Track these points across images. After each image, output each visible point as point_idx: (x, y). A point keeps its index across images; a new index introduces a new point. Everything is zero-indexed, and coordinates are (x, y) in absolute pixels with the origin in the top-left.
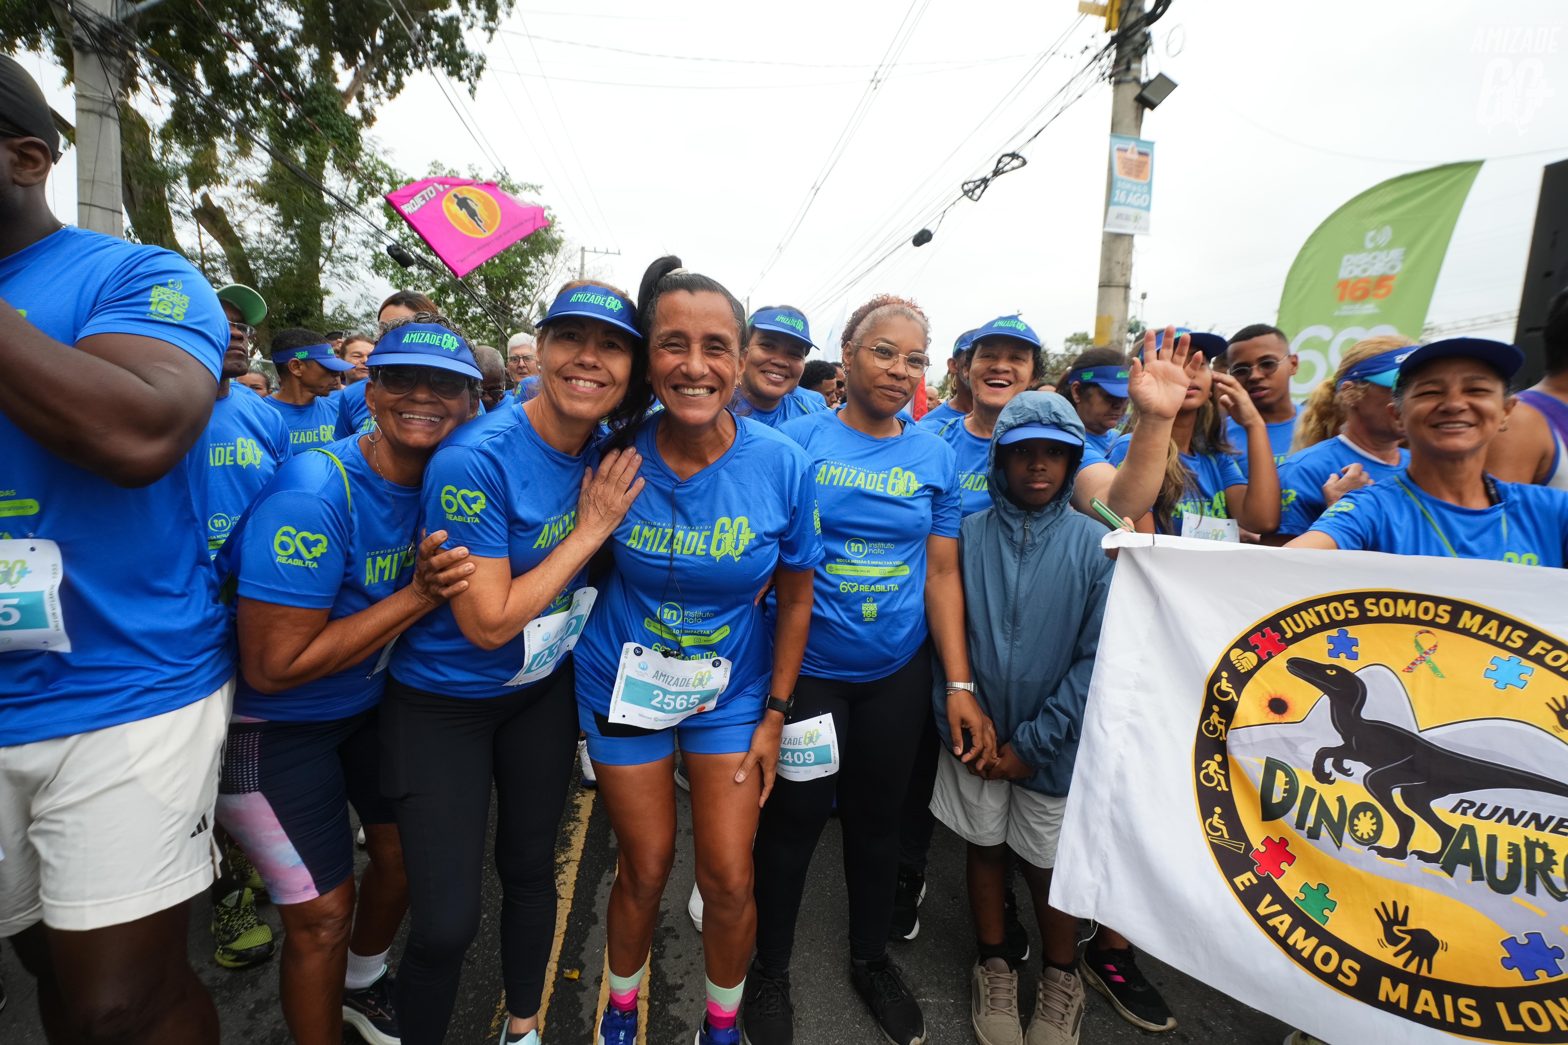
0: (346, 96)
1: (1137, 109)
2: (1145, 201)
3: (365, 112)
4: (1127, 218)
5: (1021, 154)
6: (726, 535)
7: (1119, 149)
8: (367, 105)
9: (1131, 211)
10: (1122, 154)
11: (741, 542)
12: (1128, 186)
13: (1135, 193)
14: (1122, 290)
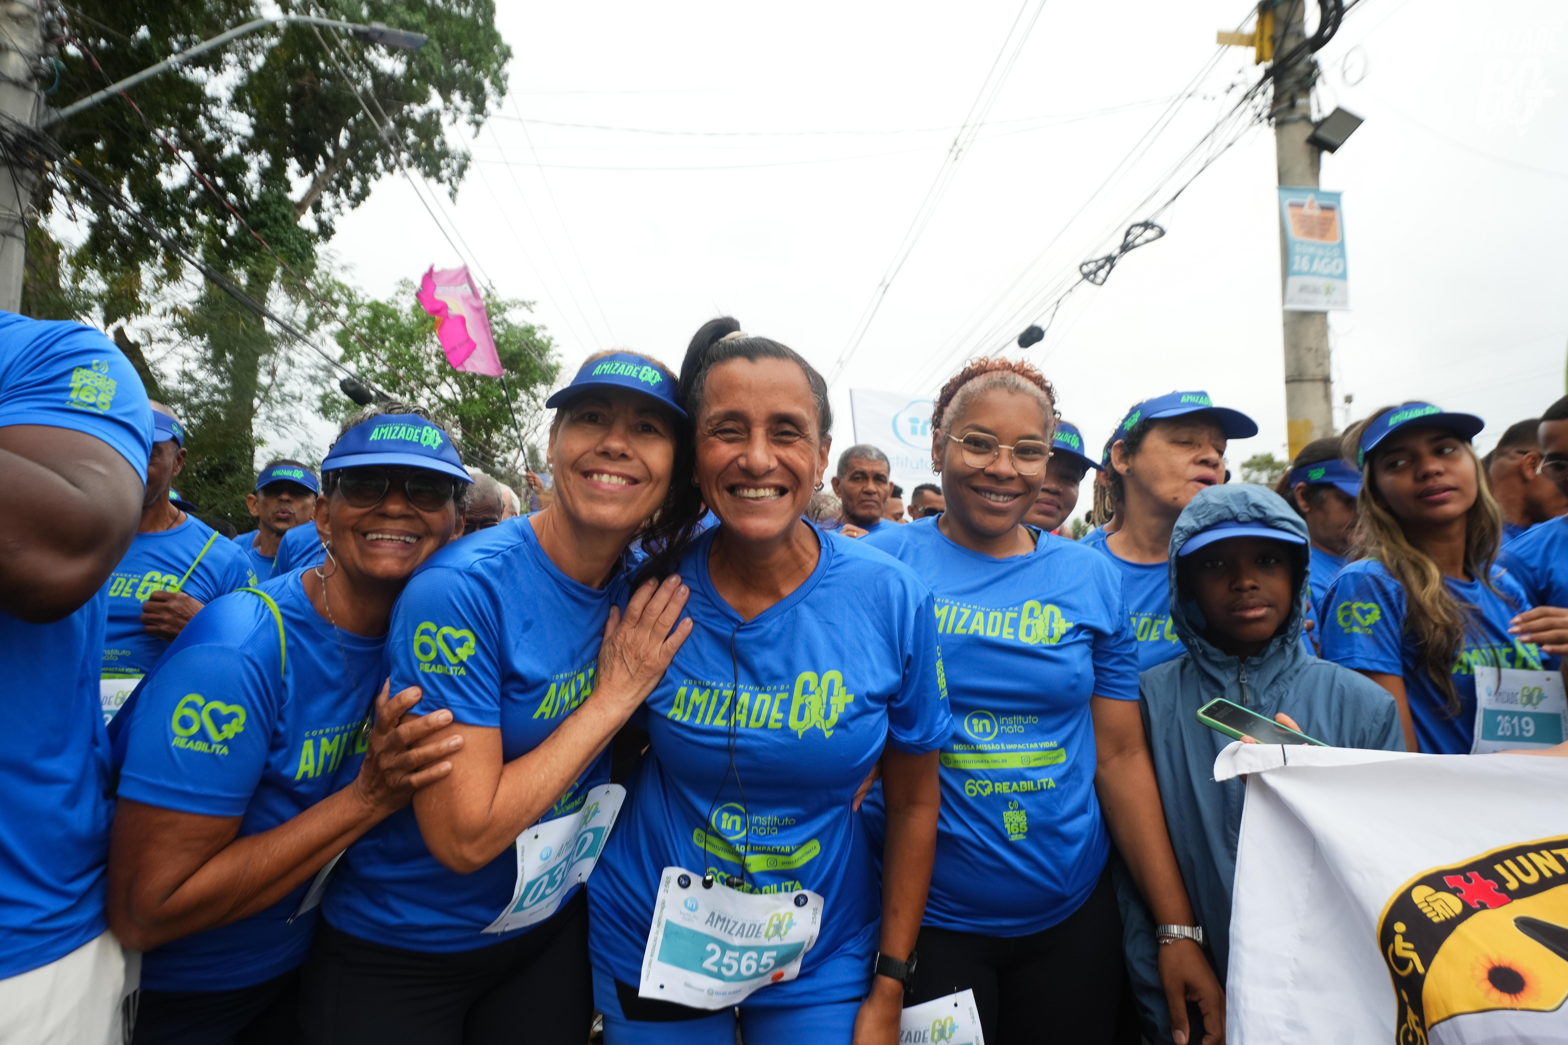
0: (300, 207)
1: (1312, 153)
2: (1337, 267)
3: (321, 224)
4: (1315, 291)
5: (1158, 222)
6: (812, 698)
7: (1292, 205)
8: (324, 216)
9: (1321, 282)
10: (1297, 211)
11: (833, 708)
12: (1311, 250)
13: (1322, 258)
14: (1320, 386)
